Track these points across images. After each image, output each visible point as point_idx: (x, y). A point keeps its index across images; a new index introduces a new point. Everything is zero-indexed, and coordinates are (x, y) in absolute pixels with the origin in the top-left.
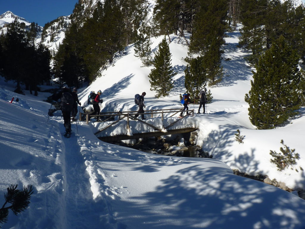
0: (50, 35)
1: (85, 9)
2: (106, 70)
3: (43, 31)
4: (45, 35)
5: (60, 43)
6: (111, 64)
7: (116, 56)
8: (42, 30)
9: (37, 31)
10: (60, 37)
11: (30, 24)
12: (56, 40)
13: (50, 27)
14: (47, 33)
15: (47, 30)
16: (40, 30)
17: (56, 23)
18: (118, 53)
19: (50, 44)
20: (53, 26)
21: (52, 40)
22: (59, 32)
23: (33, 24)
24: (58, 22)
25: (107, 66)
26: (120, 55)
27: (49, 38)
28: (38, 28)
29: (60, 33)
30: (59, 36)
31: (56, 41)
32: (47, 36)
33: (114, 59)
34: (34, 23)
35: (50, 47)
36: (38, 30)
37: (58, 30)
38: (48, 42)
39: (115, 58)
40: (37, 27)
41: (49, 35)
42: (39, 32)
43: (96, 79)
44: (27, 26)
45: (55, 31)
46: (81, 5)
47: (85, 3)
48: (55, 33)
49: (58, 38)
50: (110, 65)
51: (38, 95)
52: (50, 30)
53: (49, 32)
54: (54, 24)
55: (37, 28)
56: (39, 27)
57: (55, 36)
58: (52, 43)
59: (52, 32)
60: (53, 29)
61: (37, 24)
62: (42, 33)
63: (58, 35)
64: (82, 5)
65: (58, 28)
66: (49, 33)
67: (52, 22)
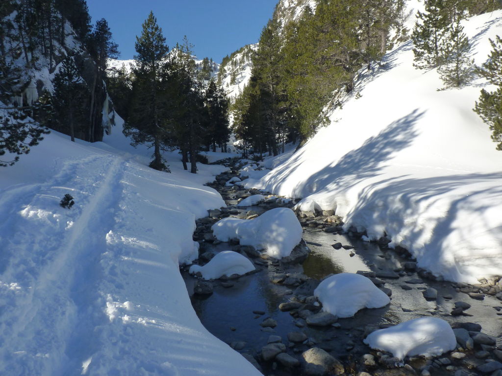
0: (231, 74)
1: (283, 26)
2: (341, 108)
3: (221, 69)
4: (223, 74)
5: (245, 85)
6: (351, 94)
7: (361, 77)
8: (219, 67)
9: (212, 71)
10: (245, 76)
11: (201, 61)
12: (240, 80)
13: (230, 62)
14: (226, 72)
15: (226, 68)
16: (215, 69)
17: (238, 54)
18: (367, 70)
19: (231, 88)
20: (235, 59)
21: (233, 81)
22: (243, 69)
23: (206, 61)
24: (242, 53)
25: (340, 100)
26: (372, 74)
27: (228, 79)
28: (213, 66)
29: (245, 70)
30: (243, 75)
31: (240, 82)
32: (225, 77)
33: (357, 84)
34: (207, 59)
35: (230, 93)
36: (212, 69)
37: (243, 64)
38: (228, 86)
39: (358, 80)
40: (211, 65)
41: (229, 74)
42: (214, 71)
43: (315, 132)
44: (198, 65)
45: (238, 67)
46: (276, 20)
47: (284, 17)
48: (237, 70)
49: (242, 77)
50: (350, 97)
51: (197, 172)
52: (230, 67)
53: (229, 70)
54: (237, 56)
55: (211, 67)
56: (214, 64)
57: (238, 75)
58: (233, 86)
59: (233, 70)
60: (235, 64)
61: (211, 61)
62: (218, 73)
63: (241, 73)
64: (278, 21)
65: (242, 61)
66: (228, 72)
67: (234, 55)
